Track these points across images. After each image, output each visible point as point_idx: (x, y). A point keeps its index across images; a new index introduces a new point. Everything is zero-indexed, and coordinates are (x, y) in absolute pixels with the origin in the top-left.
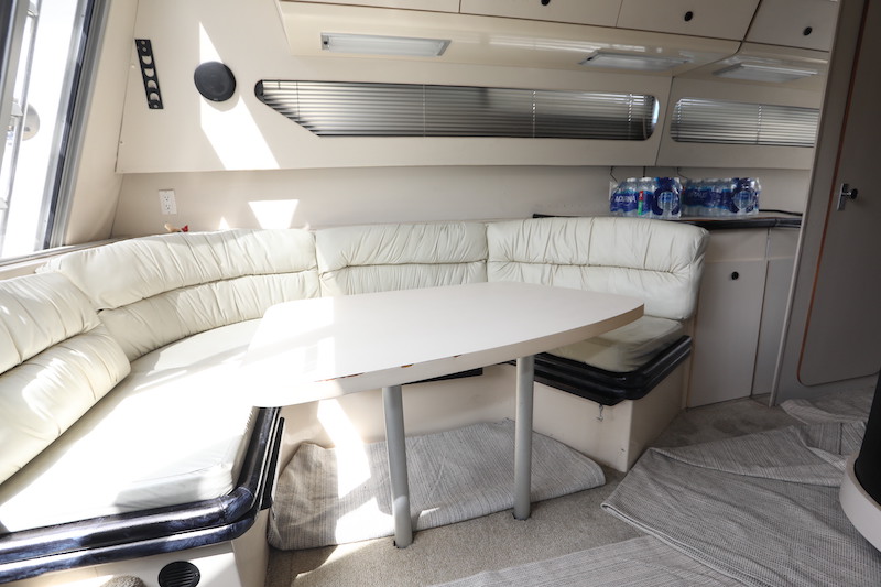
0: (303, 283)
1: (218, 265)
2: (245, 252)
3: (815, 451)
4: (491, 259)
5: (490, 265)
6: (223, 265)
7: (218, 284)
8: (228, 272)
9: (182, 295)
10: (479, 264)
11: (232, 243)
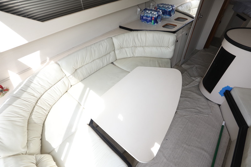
0: (64, 83)
1: (34, 96)
2: (40, 86)
3: (192, 78)
4: (116, 49)
5: (116, 52)
6: (36, 95)
7: (38, 102)
8: (38, 96)
9: (33, 117)
10: (113, 52)
11: (32, 85)
